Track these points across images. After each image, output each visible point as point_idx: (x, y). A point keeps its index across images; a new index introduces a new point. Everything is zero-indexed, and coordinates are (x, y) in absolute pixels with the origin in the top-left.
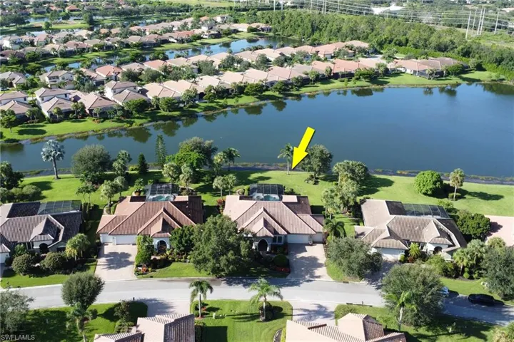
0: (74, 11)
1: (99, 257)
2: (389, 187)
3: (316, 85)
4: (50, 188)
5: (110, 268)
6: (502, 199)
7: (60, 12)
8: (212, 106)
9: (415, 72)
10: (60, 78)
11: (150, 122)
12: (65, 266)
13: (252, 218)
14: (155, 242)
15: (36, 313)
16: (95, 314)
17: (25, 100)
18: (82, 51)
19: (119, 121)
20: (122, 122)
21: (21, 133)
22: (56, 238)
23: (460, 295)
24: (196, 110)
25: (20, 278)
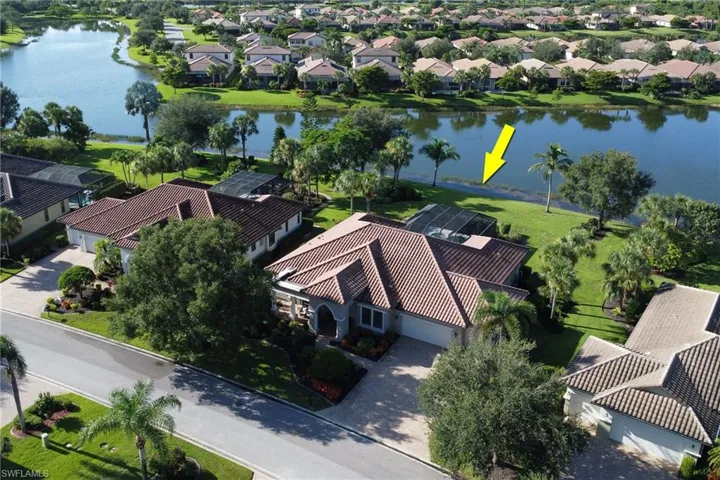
1: (35, 265)
8: (509, 100)
10: (307, 42)
13: (350, 251)
17: (226, 57)
20: (341, 102)
24: (476, 101)
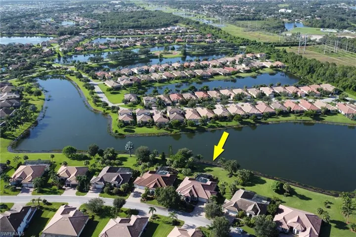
0: (180, 42)
1: (132, 192)
2: (262, 185)
3: (278, 117)
4: (126, 161)
5: (134, 197)
6: (310, 201)
7: (172, 42)
8: (214, 126)
9: (345, 114)
10: (150, 101)
11: (180, 131)
12: (119, 193)
13: (187, 189)
14: (151, 191)
15: (106, 207)
16: (122, 211)
18: (170, 79)
19: (167, 129)
20: (168, 130)
21: (125, 131)
22: (119, 183)
23: (248, 234)
24: (205, 127)
25: (105, 194)
